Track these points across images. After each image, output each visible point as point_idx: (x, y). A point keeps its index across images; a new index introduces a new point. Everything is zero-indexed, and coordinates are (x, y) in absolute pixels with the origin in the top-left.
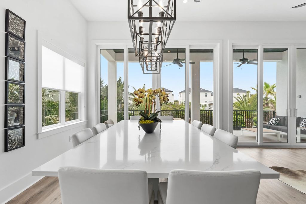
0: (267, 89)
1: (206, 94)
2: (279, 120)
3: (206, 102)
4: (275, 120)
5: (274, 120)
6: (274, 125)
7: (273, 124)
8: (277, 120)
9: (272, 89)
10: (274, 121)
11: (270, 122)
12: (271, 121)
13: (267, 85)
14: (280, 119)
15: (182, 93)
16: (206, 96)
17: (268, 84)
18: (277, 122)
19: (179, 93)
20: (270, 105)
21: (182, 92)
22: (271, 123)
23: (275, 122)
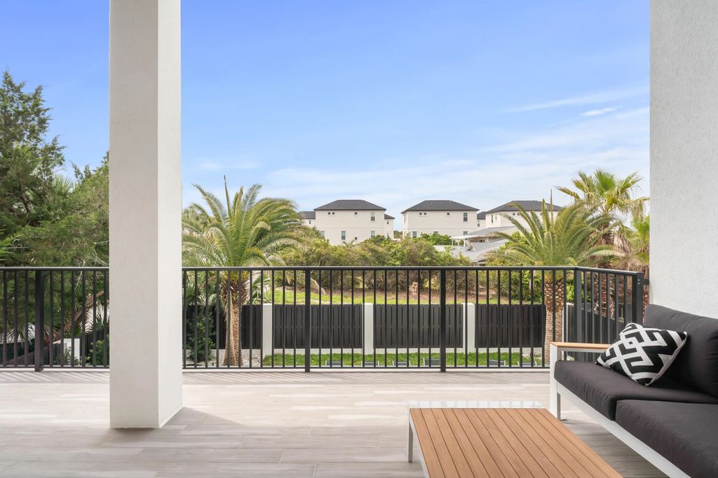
0: (605, 193)
1: (465, 215)
2: (680, 344)
3: (465, 233)
4: (648, 342)
5: (640, 339)
6: (642, 382)
7: (634, 370)
8: (660, 341)
9: (622, 192)
10: (641, 353)
11: (613, 354)
12: (624, 350)
13: (607, 179)
14: (688, 340)
15: (408, 214)
16: (465, 219)
17: (609, 178)
18: (667, 359)
19: (403, 213)
20: (617, 241)
21: (407, 210)
22: (620, 358)
23: (647, 361)
